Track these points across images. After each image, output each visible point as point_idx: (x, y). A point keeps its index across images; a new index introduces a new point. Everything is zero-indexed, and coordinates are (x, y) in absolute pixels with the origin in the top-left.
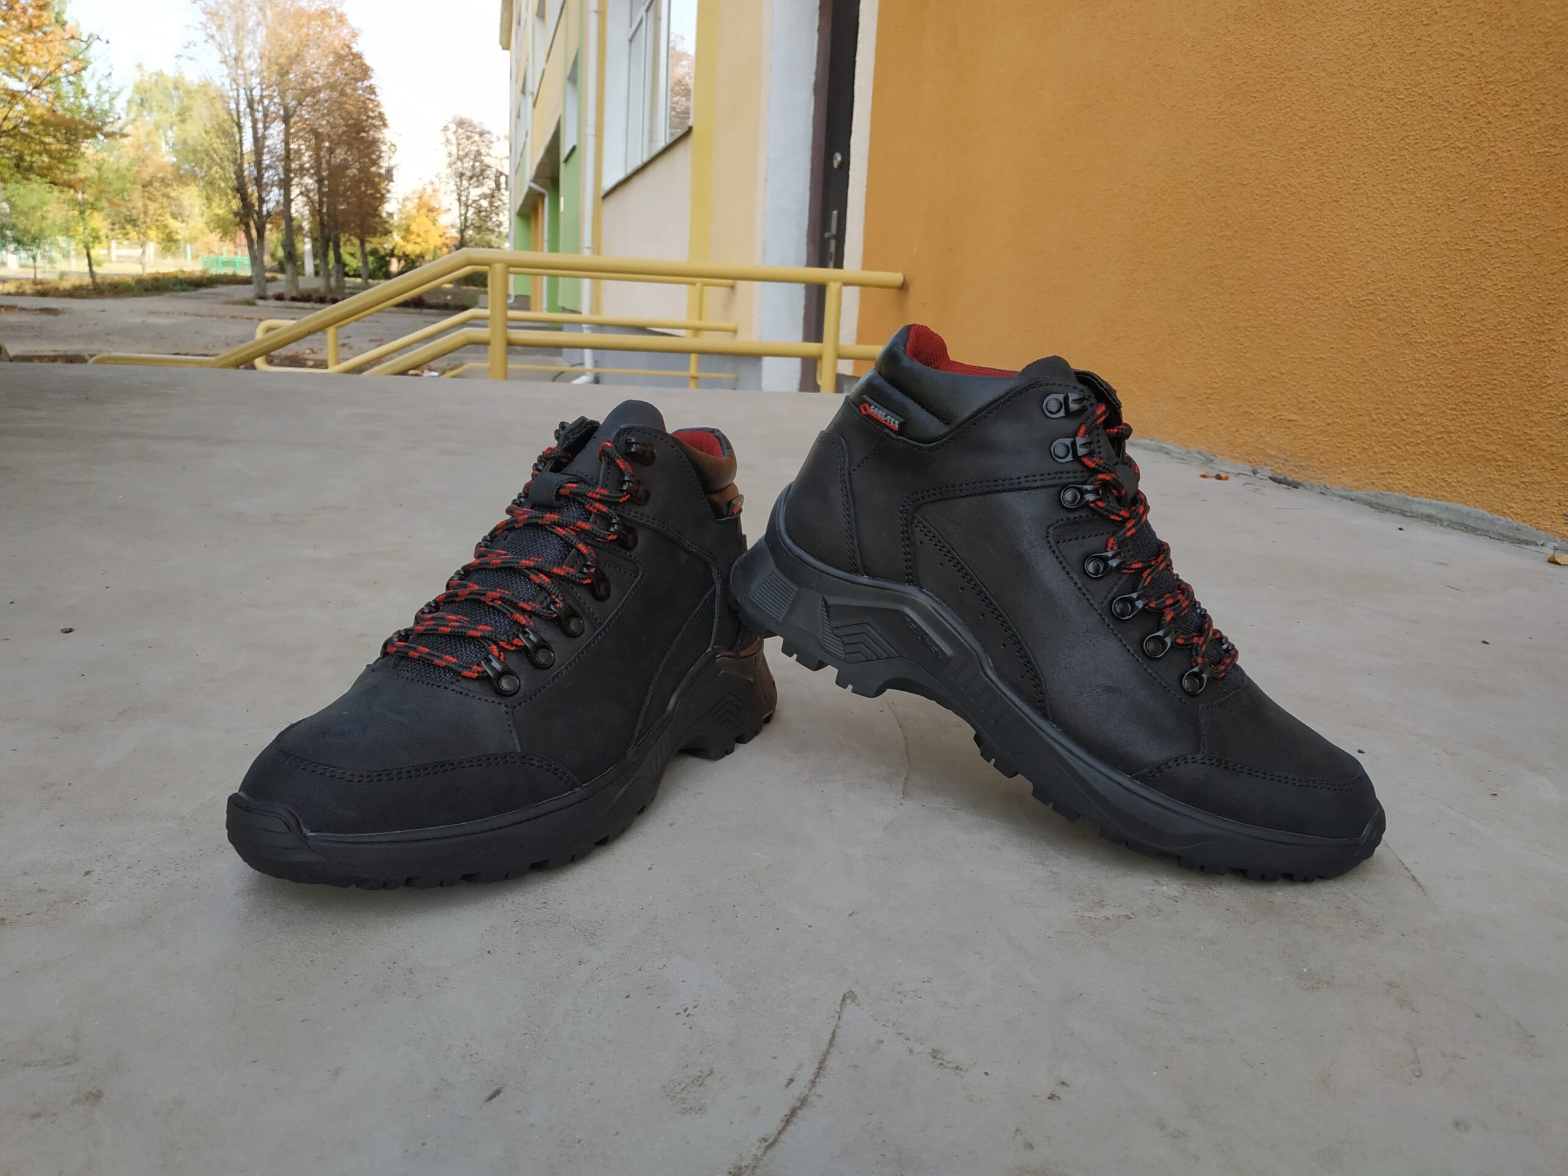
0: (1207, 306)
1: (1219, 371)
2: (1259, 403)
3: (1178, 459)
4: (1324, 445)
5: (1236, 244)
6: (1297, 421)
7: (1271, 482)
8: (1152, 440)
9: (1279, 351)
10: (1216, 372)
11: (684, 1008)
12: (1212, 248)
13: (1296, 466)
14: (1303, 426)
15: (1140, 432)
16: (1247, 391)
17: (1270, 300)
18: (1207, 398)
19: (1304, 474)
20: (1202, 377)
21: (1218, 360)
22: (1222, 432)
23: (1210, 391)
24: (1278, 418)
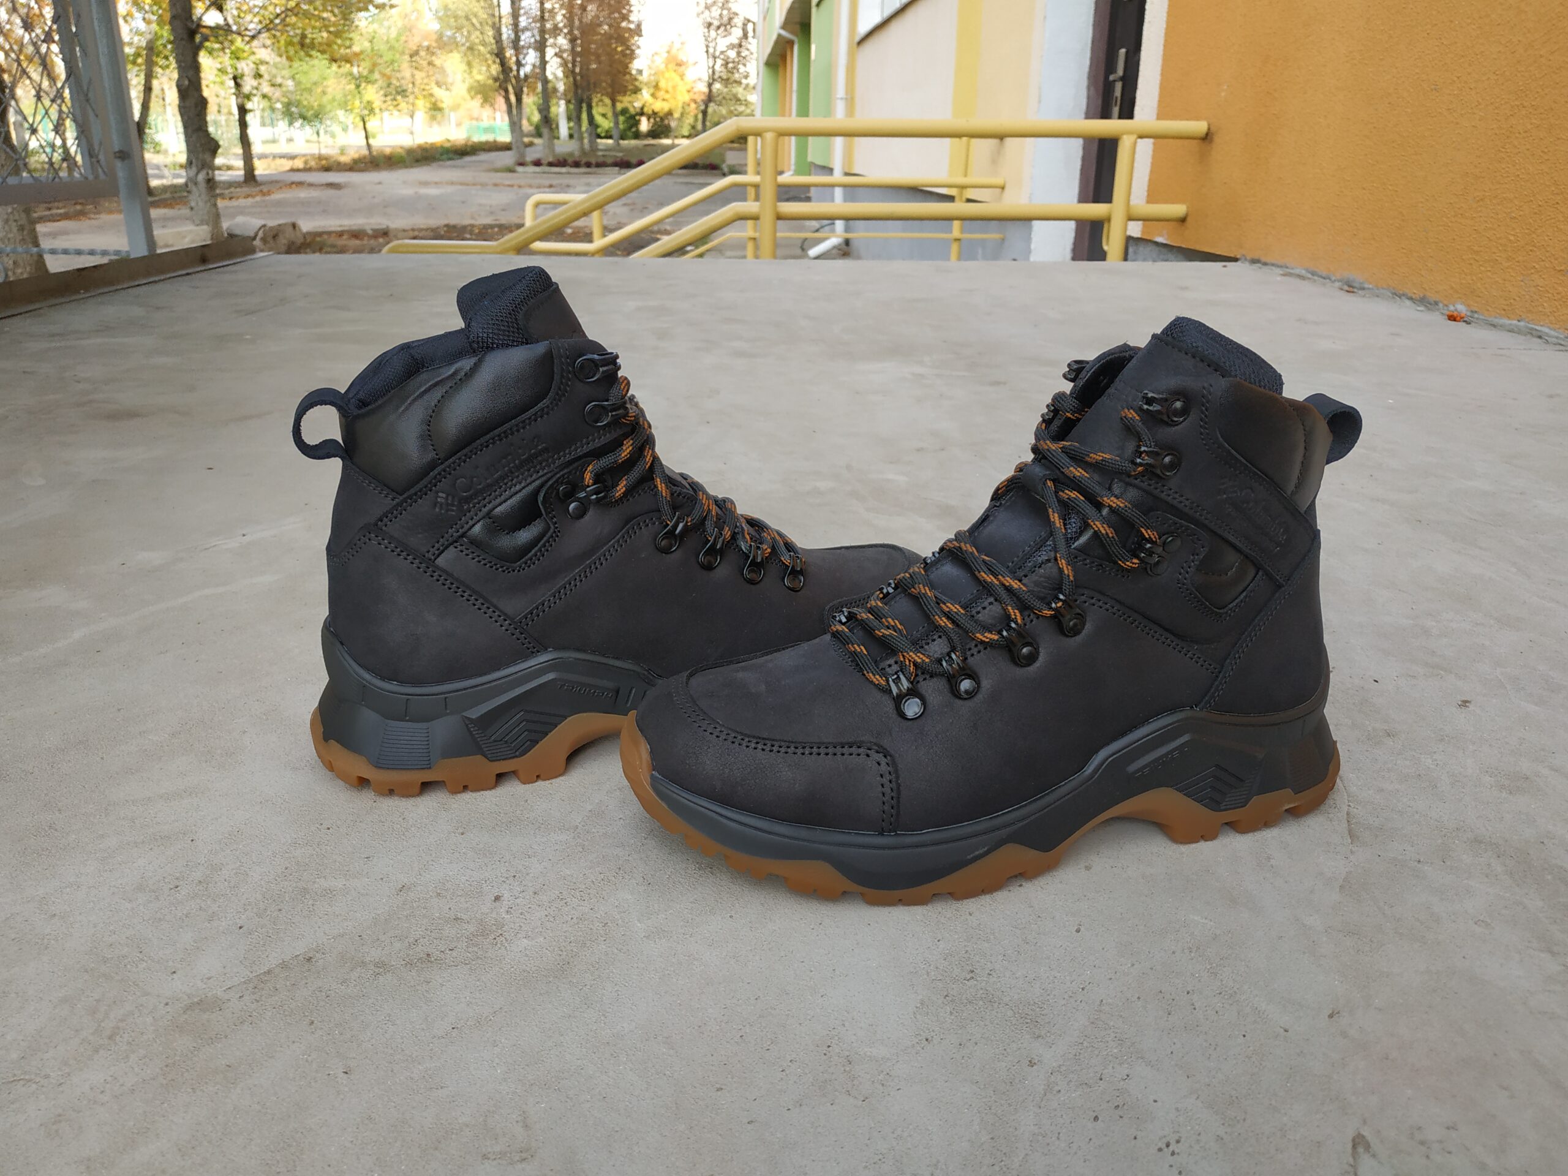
3: (1554, 344)
8: (1519, 321)
11: (1165, 1140)
15: (1505, 310)
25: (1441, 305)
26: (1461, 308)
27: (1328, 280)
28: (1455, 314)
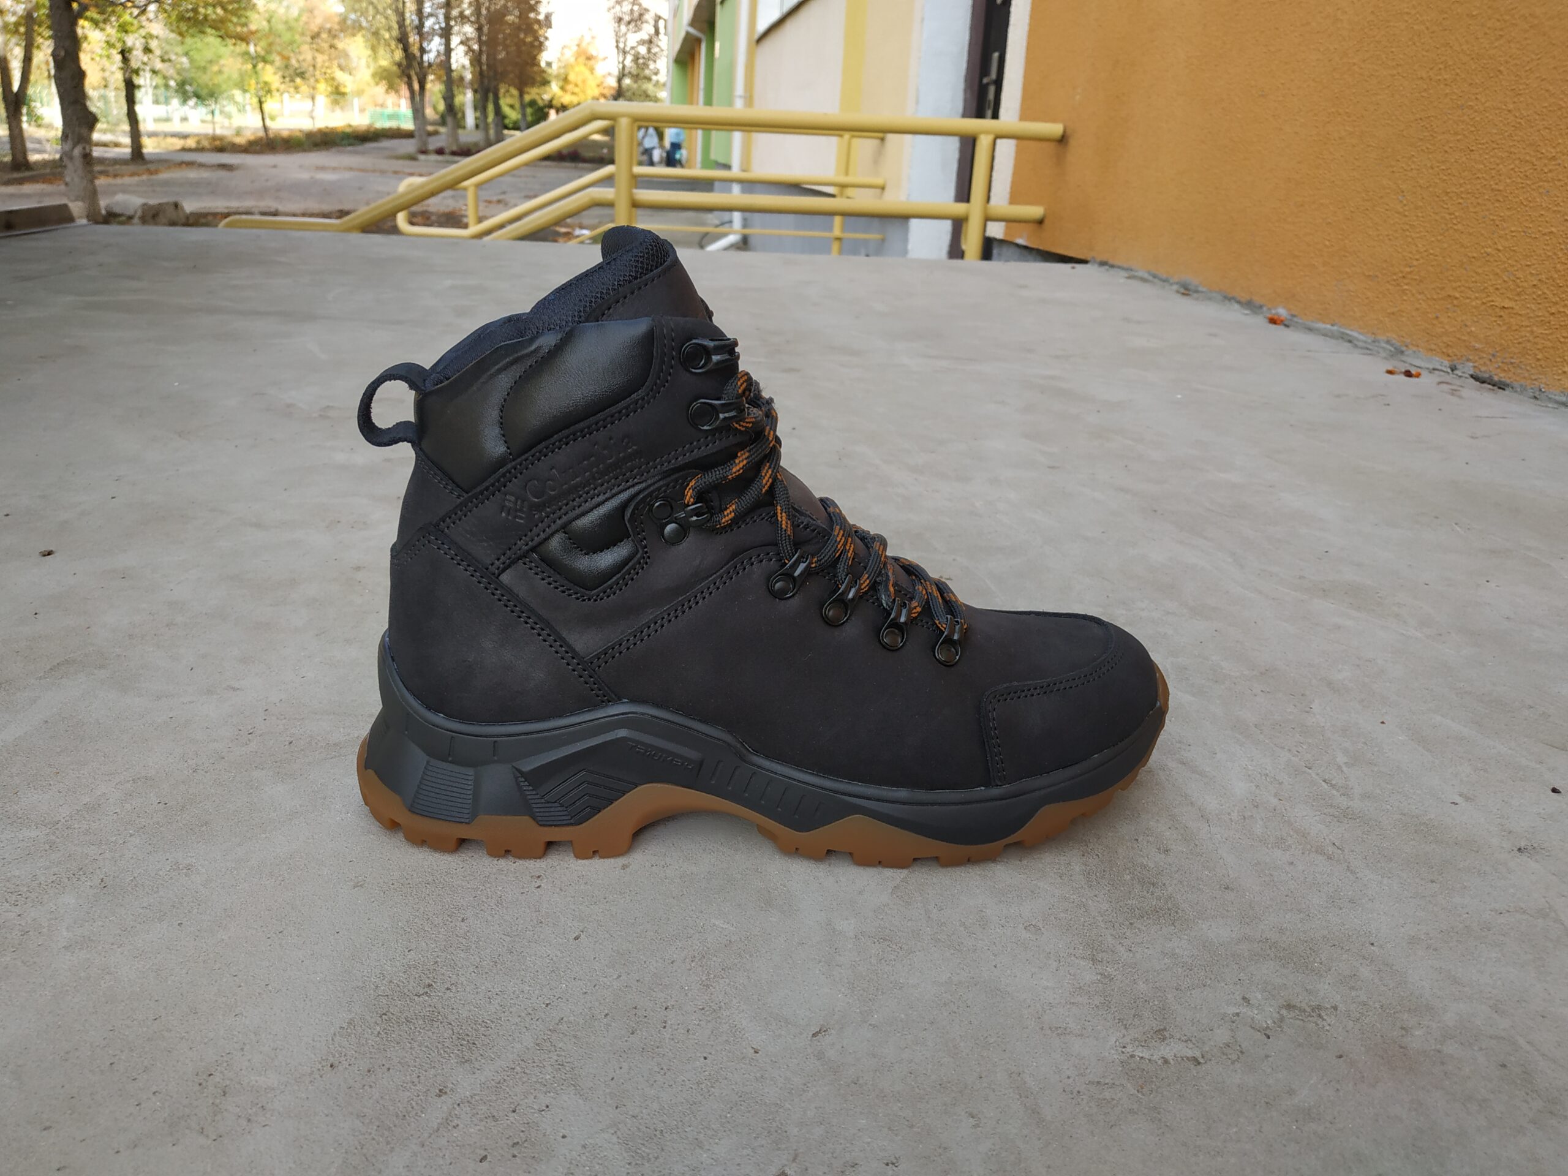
0: (1413, 167)
1: (1420, 246)
2: (1467, 285)
3: (1362, 348)
4: (1544, 339)
5: (1455, 90)
6: (1512, 308)
7: (1472, 380)
8: (1332, 325)
9: (1497, 223)
10: (1417, 246)
12: (1424, 94)
13: (1506, 363)
14: (1520, 315)
15: (1320, 314)
16: (1453, 270)
17: (1492, 160)
18: (1404, 277)
19: (1514, 373)
20: (1399, 252)
21: (1421, 232)
22: (1419, 319)
23: (1408, 269)
24: (1489, 305)
25: (1265, 309)
26: (1282, 312)
27: (1165, 284)
28: (1276, 317)
